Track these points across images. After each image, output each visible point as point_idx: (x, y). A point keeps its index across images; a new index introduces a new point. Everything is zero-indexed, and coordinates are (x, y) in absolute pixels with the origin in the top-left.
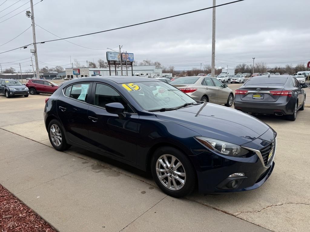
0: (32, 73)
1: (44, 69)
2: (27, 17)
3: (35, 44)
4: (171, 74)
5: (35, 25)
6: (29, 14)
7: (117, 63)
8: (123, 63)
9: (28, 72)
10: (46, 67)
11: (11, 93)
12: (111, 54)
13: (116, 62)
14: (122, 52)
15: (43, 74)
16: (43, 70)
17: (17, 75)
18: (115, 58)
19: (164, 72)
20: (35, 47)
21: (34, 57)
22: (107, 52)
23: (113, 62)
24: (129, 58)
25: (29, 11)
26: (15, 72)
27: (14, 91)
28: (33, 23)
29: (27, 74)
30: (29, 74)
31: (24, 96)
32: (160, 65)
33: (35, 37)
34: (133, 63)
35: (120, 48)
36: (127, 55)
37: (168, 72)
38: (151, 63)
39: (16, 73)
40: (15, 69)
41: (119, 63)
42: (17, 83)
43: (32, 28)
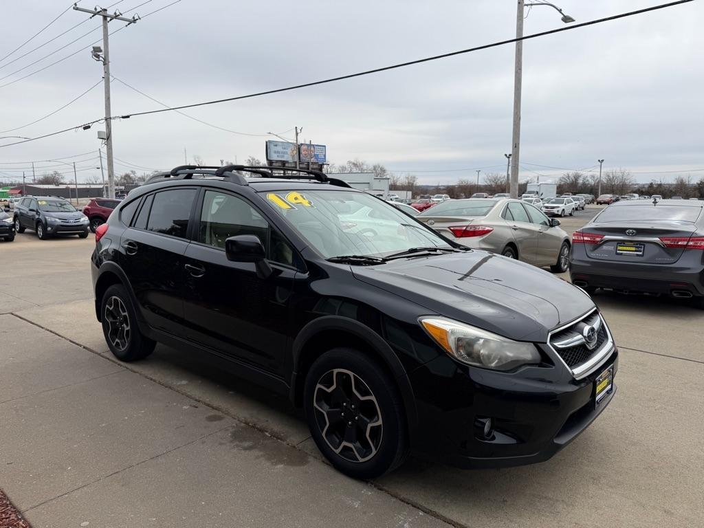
0: (100, 184)
1: (127, 176)
2: (93, 60)
3: (108, 119)
4: (410, 193)
5: (111, 79)
6: (99, 54)
7: (290, 165)
8: (301, 166)
9: (91, 182)
10: (132, 172)
11: (49, 229)
12: (276, 146)
13: (287, 165)
14: (301, 141)
15: (123, 188)
16: (125, 179)
17: (67, 189)
18: (286, 156)
19: (394, 187)
20: (109, 126)
21: (104, 149)
22: (267, 142)
23: (280, 165)
24: (316, 156)
25: (99, 48)
26: (62, 181)
27: (57, 224)
28: (107, 72)
29: (88, 186)
30: (93, 187)
31: (77, 236)
32: (384, 171)
33: (109, 105)
34: (325, 166)
35: (297, 134)
36: (312, 149)
37: (402, 188)
38: (365, 167)
39: (66, 184)
40: (63, 175)
41: (293, 165)
42: (65, 206)
43: (103, 83)
